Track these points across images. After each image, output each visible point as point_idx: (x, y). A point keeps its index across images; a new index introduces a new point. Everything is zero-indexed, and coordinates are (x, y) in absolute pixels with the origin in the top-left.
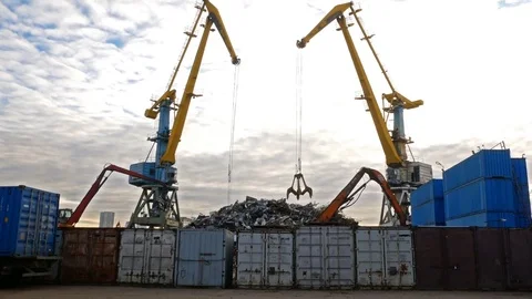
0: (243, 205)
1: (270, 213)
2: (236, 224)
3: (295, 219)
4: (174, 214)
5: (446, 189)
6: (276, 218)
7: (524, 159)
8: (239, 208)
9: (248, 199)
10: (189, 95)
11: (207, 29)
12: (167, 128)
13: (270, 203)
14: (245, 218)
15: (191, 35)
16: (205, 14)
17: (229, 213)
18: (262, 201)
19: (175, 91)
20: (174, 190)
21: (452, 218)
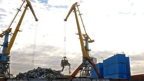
0: (37, 70)
1: (47, 73)
2: (35, 77)
3: (55, 75)
4: (8, 73)
5: (104, 66)
6: (49, 75)
7: (128, 57)
8: (35, 71)
9: (39, 68)
10: (17, 30)
11: (26, 8)
12: (7, 41)
13: (46, 69)
14: (38, 75)
15: (19, 10)
16: (26, 4)
17: (32, 72)
18: (44, 69)
19: (11, 29)
20: (9, 64)
21: (106, 76)
